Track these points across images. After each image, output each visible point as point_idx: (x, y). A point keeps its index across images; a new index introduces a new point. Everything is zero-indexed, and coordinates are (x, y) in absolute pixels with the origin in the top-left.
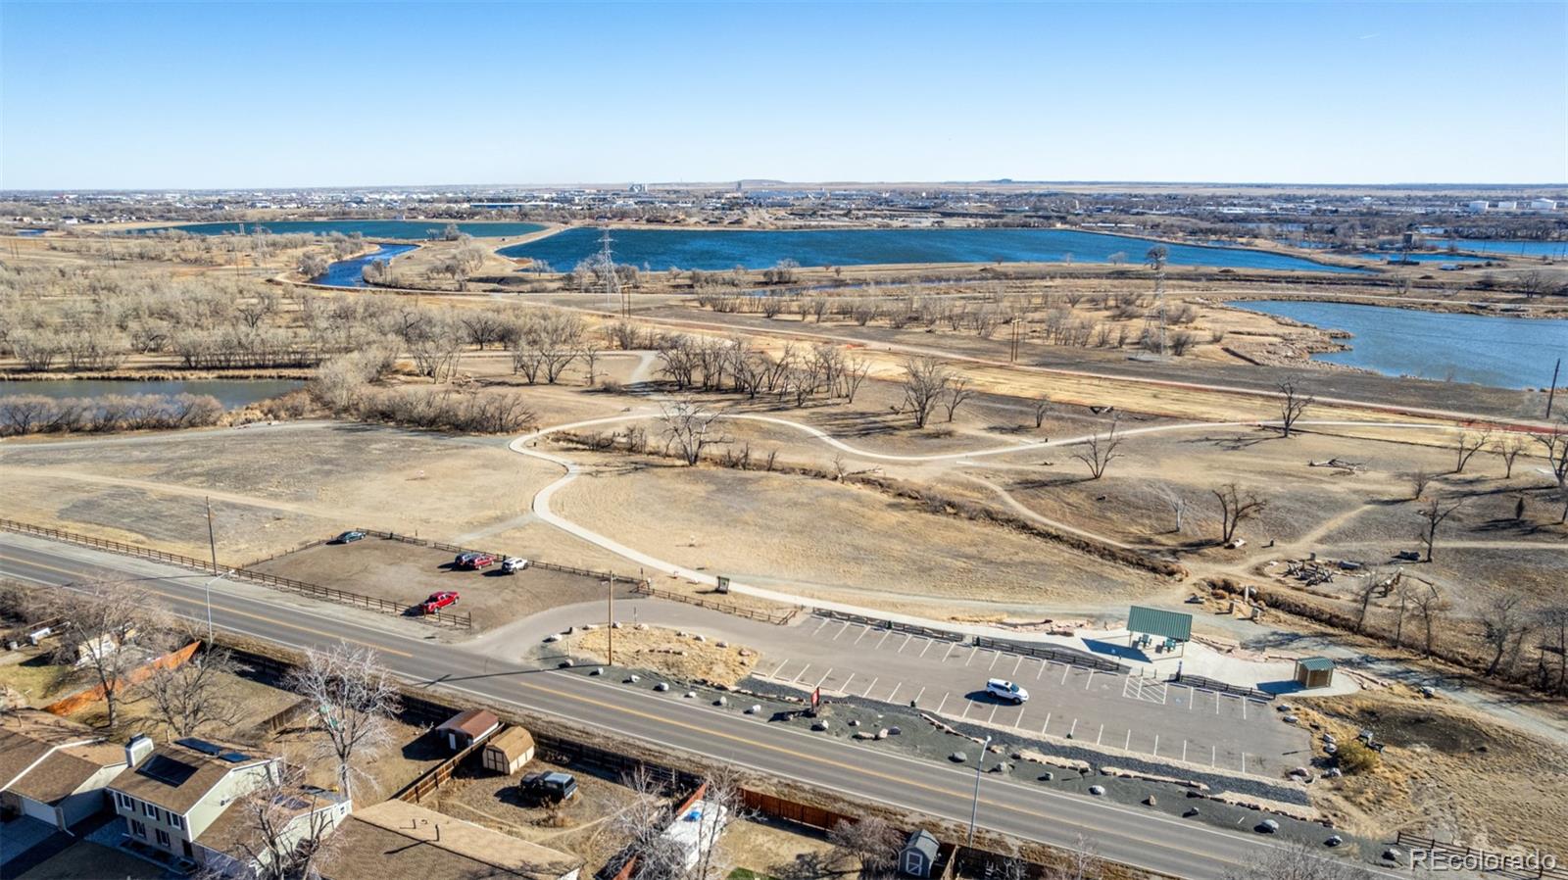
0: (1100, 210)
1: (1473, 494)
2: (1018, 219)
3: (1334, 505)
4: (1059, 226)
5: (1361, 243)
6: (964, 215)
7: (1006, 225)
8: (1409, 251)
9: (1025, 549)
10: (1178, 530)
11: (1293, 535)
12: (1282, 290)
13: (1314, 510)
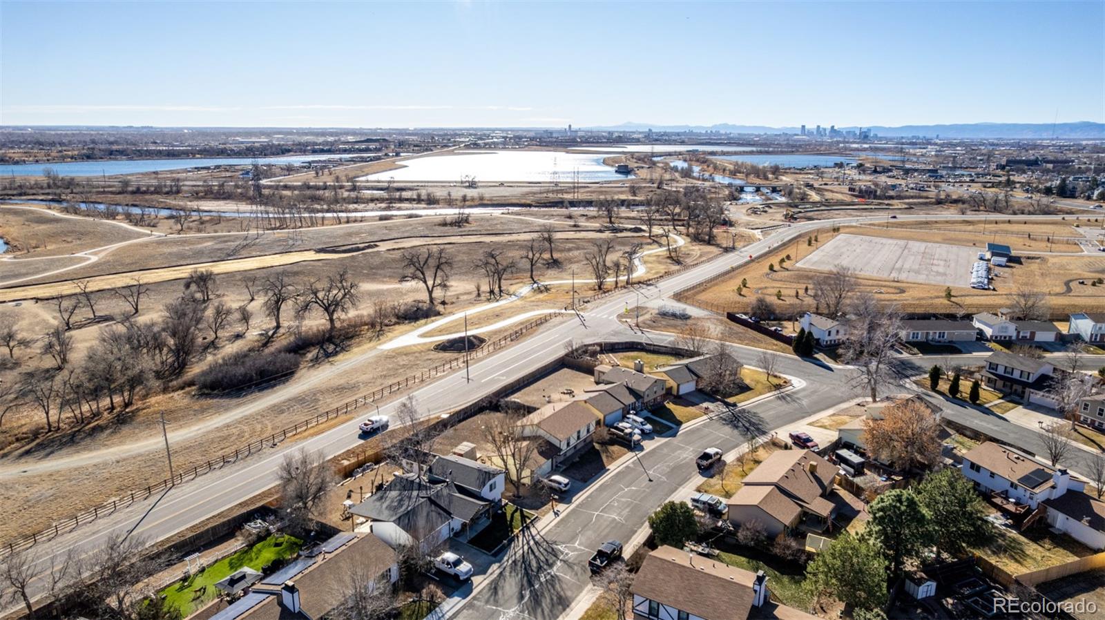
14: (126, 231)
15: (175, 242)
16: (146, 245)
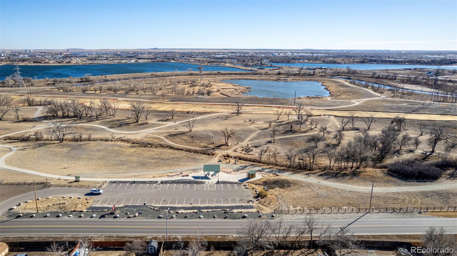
0: (183, 56)
1: (282, 125)
2: (161, 59)
3: (251, 131)
4: (172, 61)
5: (251, 64)
6: (144, 59)
7: (157, 61)
8: (262, 66)
9: (173, 154)
10: (214, 143)
11: (242, 140)
12: (233, 77)
13: (247, 133)
14: (371, 94)
15: (389, 101)
16: (377, 101)
